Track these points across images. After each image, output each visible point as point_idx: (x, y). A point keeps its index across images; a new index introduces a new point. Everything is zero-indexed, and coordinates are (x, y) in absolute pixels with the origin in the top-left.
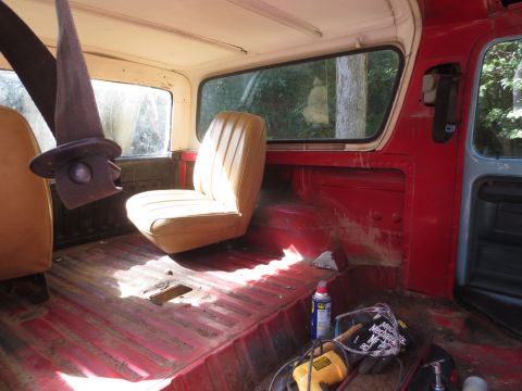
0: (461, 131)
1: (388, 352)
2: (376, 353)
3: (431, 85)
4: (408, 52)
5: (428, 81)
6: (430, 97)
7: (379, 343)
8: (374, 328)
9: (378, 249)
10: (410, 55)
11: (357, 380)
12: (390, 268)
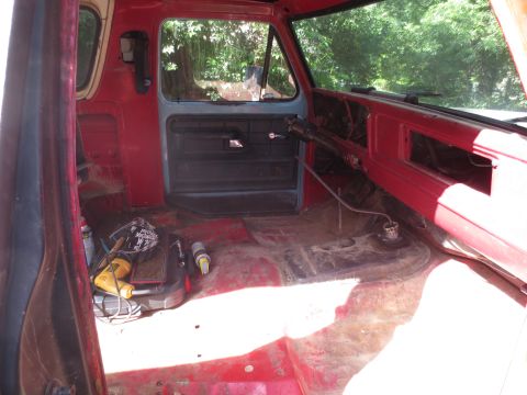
0: (154, 84)
1: (152, 245)
2: (145, 248)
3: (128, 47)
4: (103, 15)
5: (125, 44)
6: (128, 56)
7: (144, 242)
8: (138, 235)
9: (102, 182)
10: (106, 19)
11: (140, 267)
12: (116, 194)
